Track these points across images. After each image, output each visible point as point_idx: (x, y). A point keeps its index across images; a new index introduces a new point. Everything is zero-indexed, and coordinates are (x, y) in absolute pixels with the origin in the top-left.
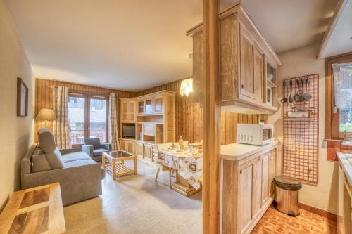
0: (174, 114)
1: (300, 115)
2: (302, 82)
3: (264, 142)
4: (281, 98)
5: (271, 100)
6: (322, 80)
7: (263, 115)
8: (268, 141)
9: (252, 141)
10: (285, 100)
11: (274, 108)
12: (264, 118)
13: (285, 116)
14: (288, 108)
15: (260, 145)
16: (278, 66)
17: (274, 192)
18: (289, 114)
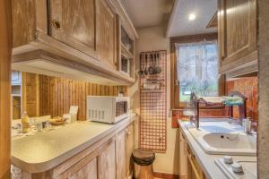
0: (38, 86)
1: (153, 87)
2: (155, 56)
3: (117, 119)
4: (138, 70)
5: (128, 70)
6: (168, 56)
7: (122, 86)
8: (124, 116)
9: (103, 118)
10: (141, 72)
11: (132, 80)
12: (123, 90)
13: (141, 88)
14: (144, 81)
15: (113, 124)
16: (136, 39)
17: (132, 168)
18: (145, 85)
